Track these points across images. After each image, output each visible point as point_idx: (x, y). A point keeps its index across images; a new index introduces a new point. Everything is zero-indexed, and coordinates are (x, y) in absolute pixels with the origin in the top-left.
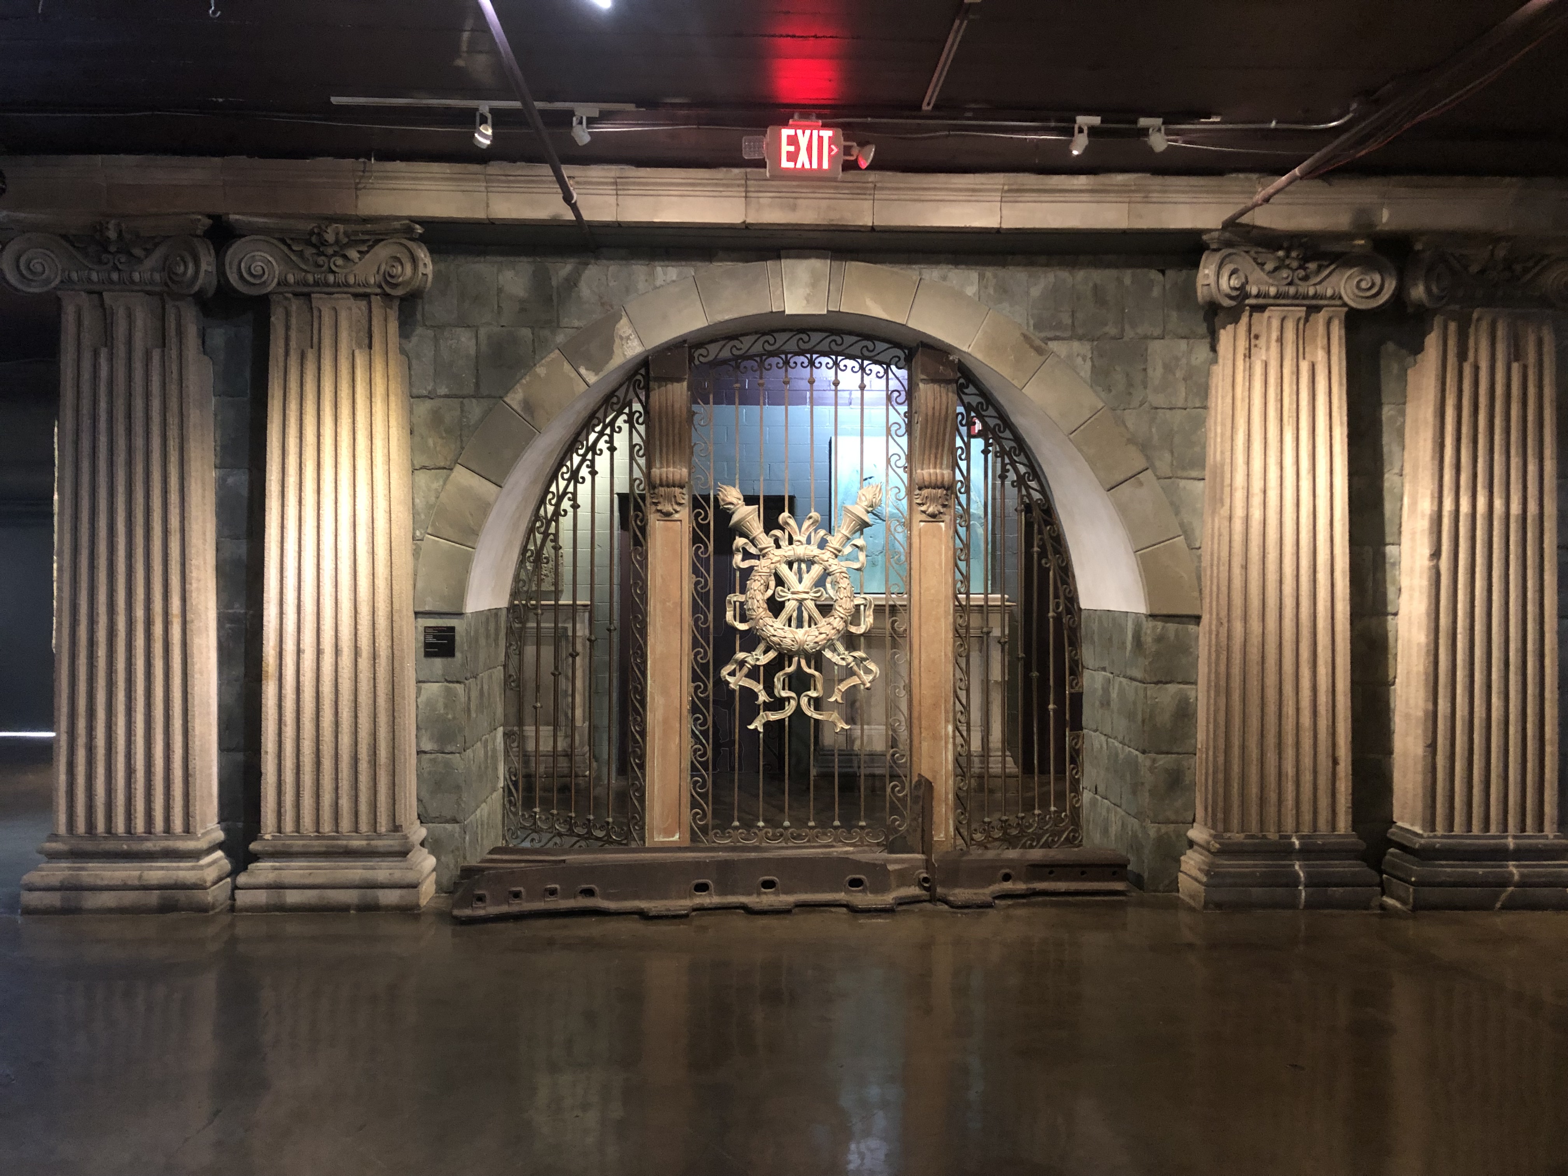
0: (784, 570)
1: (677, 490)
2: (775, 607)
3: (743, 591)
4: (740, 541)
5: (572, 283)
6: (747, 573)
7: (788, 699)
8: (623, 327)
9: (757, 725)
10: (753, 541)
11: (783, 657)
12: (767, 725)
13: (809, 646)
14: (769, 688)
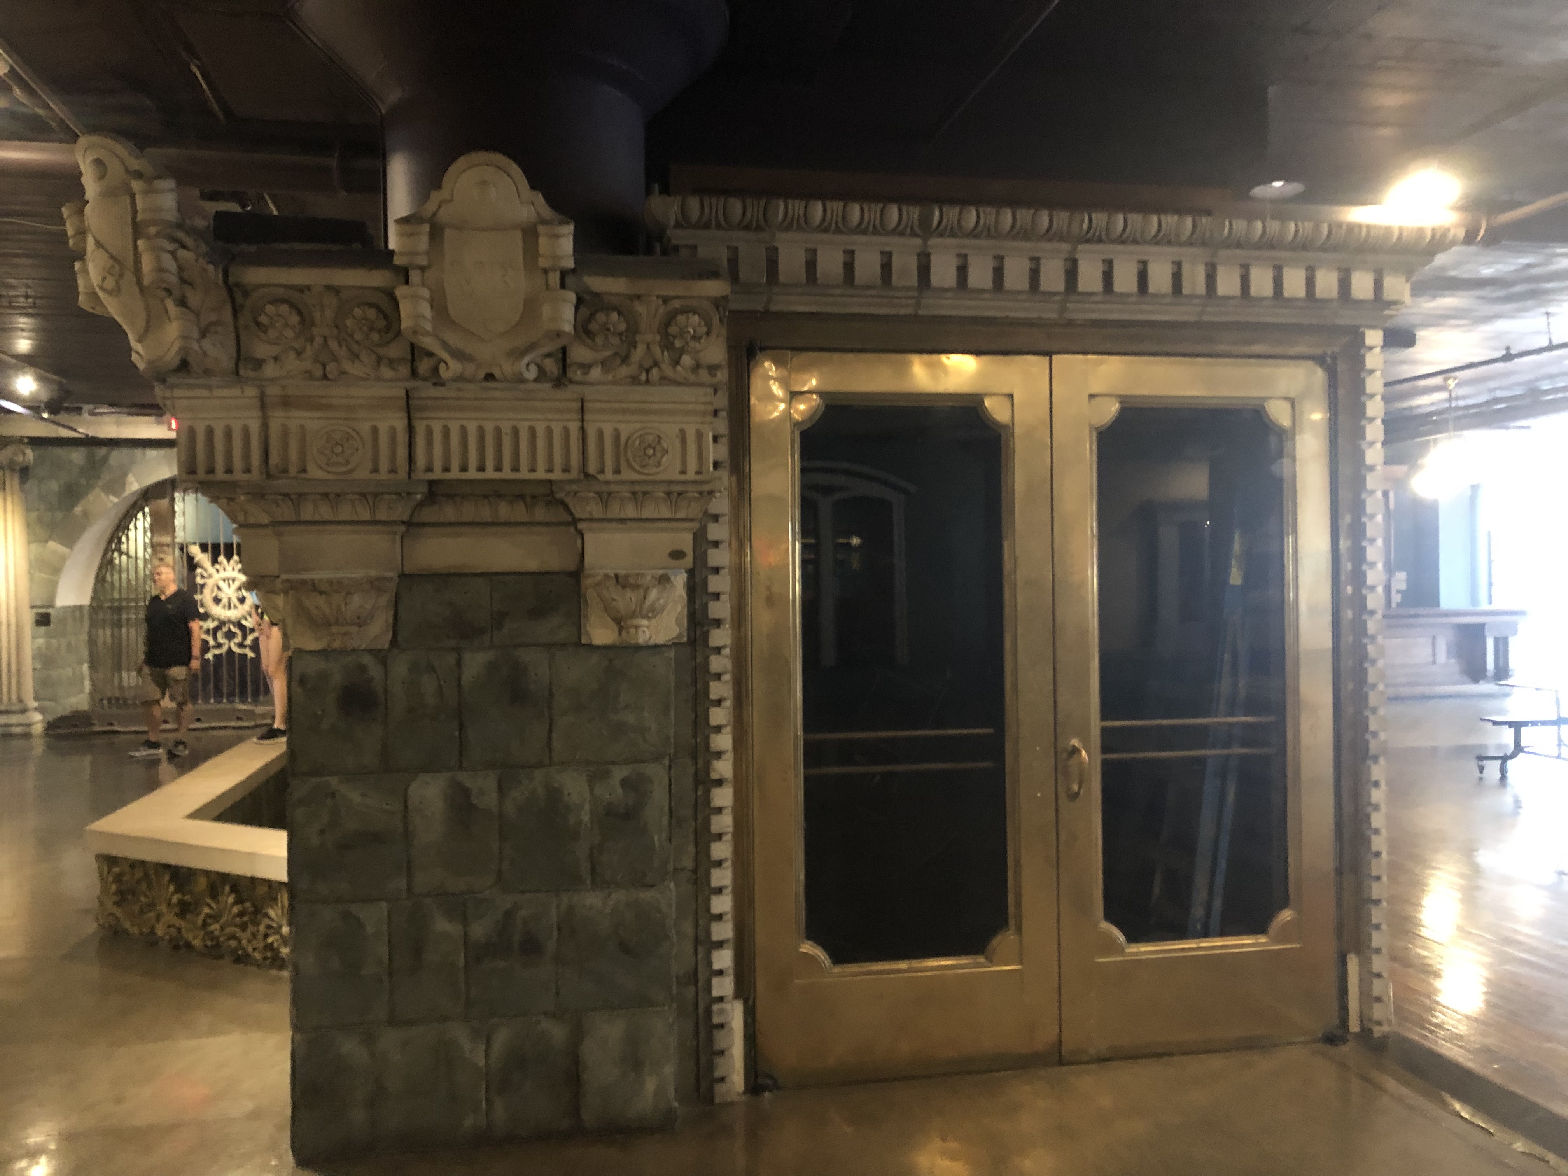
0: (222, 584)
1: (166, 548)
2: (217, 601)
3: (201, 593)
4: (199, 571)
5: (105, 459)
6: (203, 586)
7: (224, 644)
8: (131, 478)
9: (209, 656)
10: (206, 570)
11: (222, 624)
12: (215, 656)
13: (233, 619)
14: (215, 638)
